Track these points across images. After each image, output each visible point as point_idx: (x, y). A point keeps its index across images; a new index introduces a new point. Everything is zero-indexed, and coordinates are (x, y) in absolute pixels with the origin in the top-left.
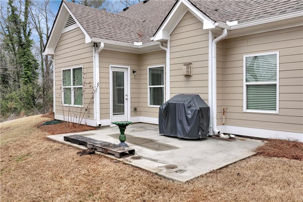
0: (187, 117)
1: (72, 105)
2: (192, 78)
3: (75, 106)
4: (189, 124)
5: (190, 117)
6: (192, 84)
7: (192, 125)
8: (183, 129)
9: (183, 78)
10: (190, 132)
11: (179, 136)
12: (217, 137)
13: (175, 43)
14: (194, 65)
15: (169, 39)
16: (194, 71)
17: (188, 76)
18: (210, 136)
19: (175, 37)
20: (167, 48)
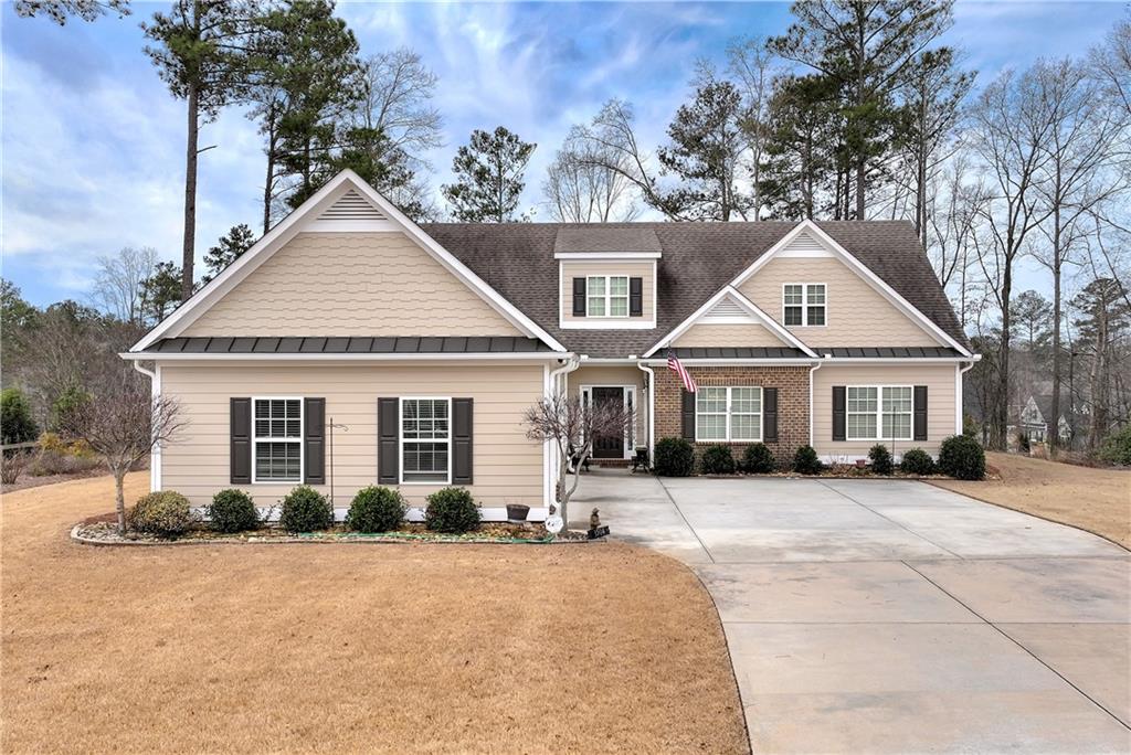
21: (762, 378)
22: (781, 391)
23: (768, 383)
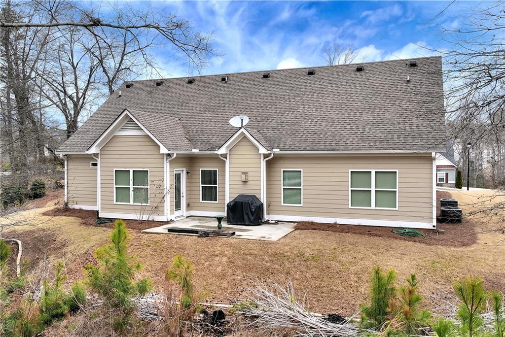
0: (251, 211)
1: (132, 203)
2: (248, 183)
3: (135, 204)
4: (252, 215)
5: (253, 210)
6: (248, 187)
7: (255, 216)
8: (249, 218)
9: (241, 183)
10: (254, 220)
11: (247, 224)
12: (267, 222)
13: (233, 157)
14: (250, 174)
15: (228, 152)
16: (249, 179)
17: (245, 182)
18: (263, 223)
19: (233, 152)
20: (226, 159)
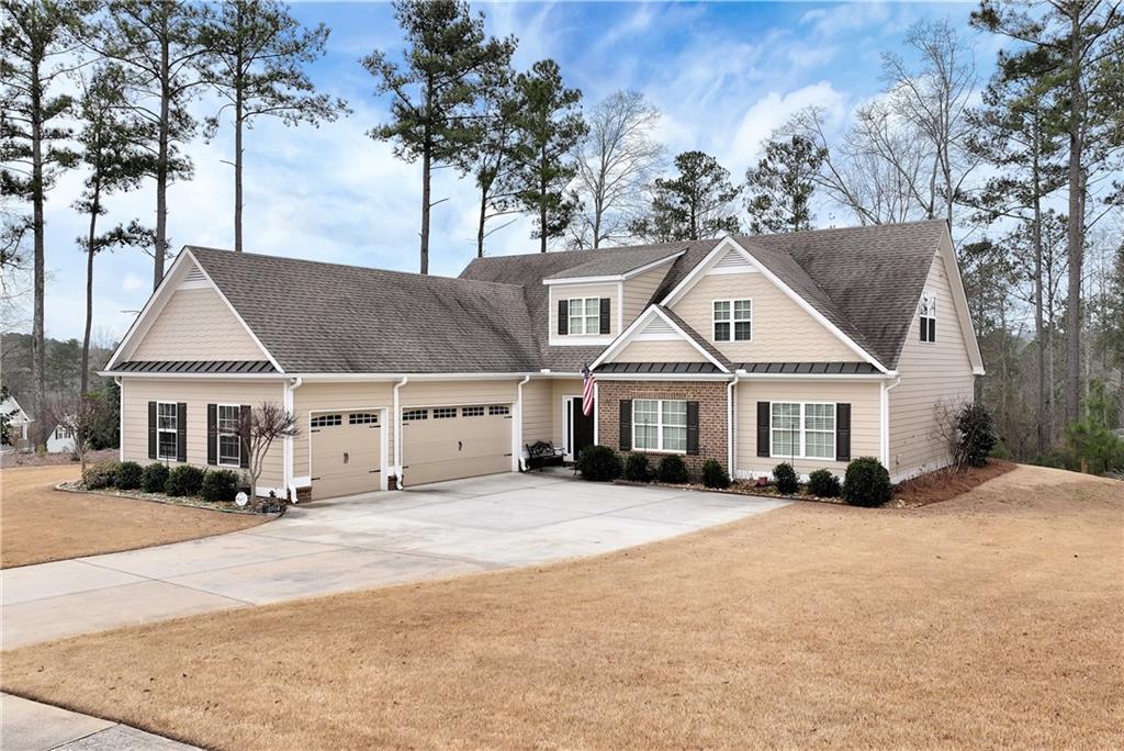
21: (685, 392)
22: (702, 406)
23: (690, 397)
